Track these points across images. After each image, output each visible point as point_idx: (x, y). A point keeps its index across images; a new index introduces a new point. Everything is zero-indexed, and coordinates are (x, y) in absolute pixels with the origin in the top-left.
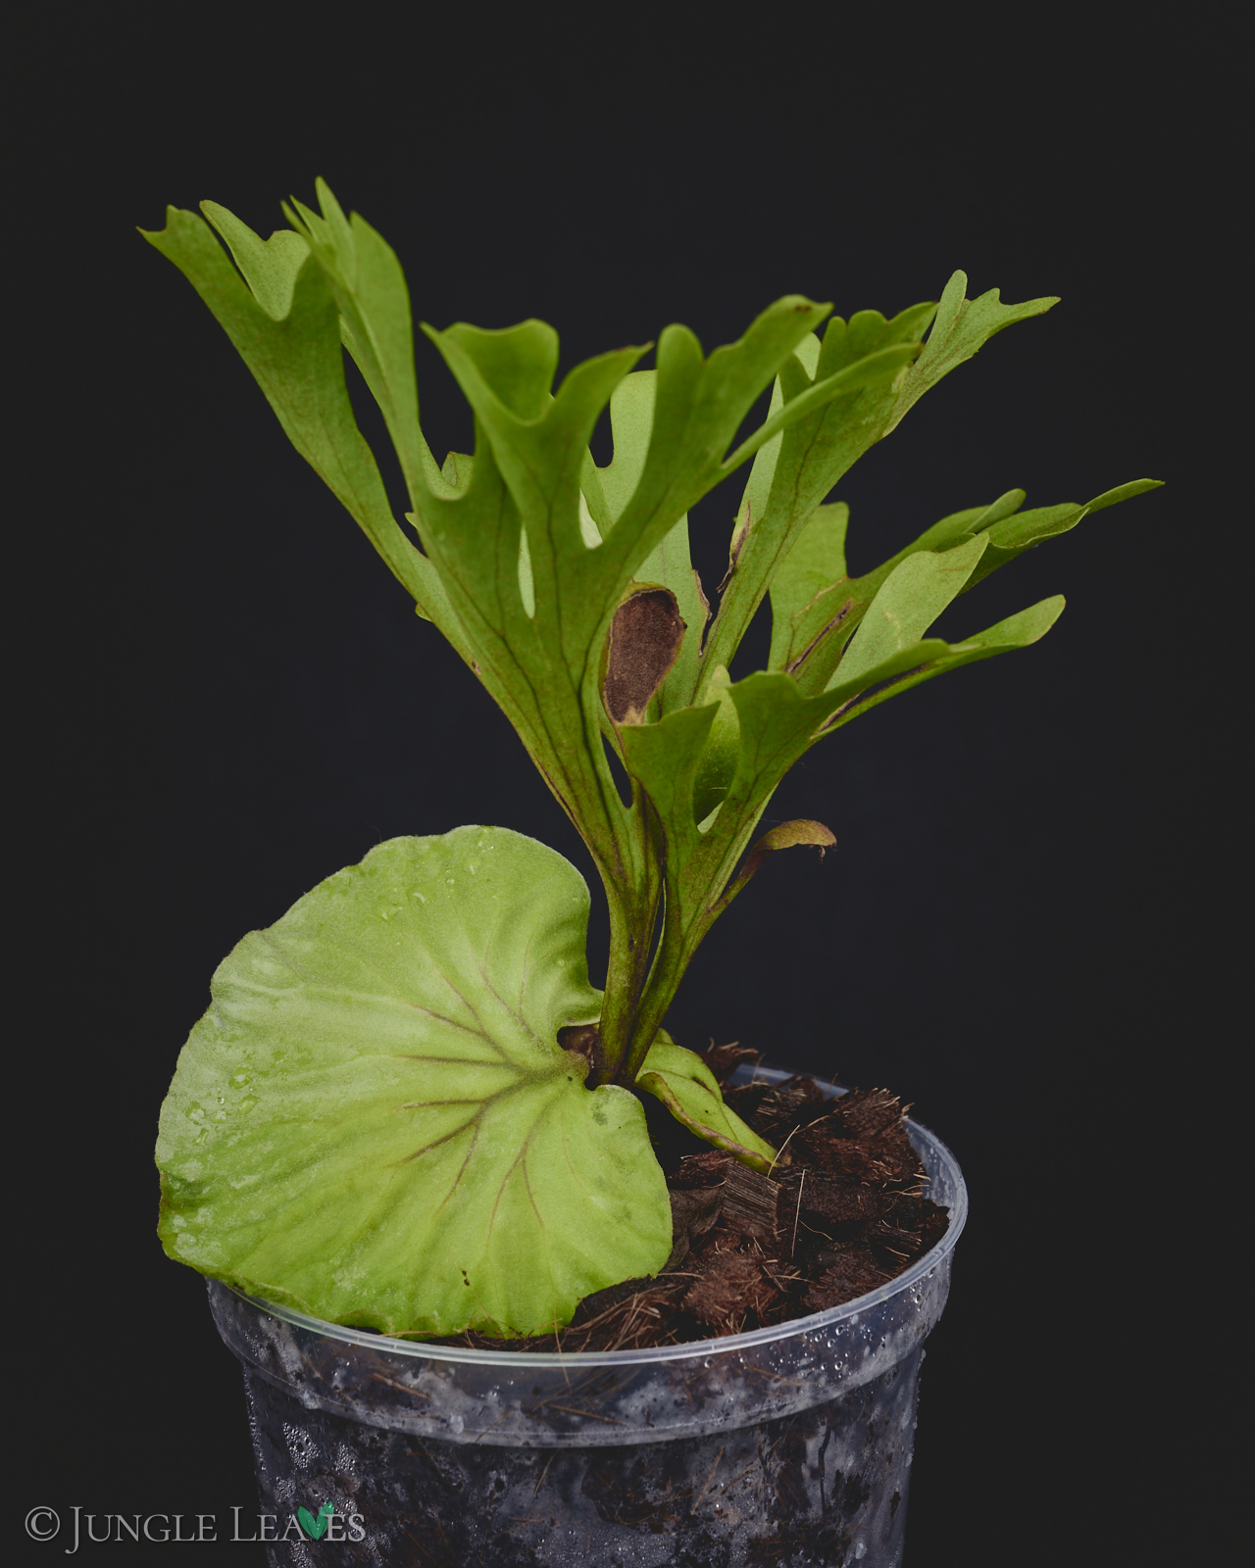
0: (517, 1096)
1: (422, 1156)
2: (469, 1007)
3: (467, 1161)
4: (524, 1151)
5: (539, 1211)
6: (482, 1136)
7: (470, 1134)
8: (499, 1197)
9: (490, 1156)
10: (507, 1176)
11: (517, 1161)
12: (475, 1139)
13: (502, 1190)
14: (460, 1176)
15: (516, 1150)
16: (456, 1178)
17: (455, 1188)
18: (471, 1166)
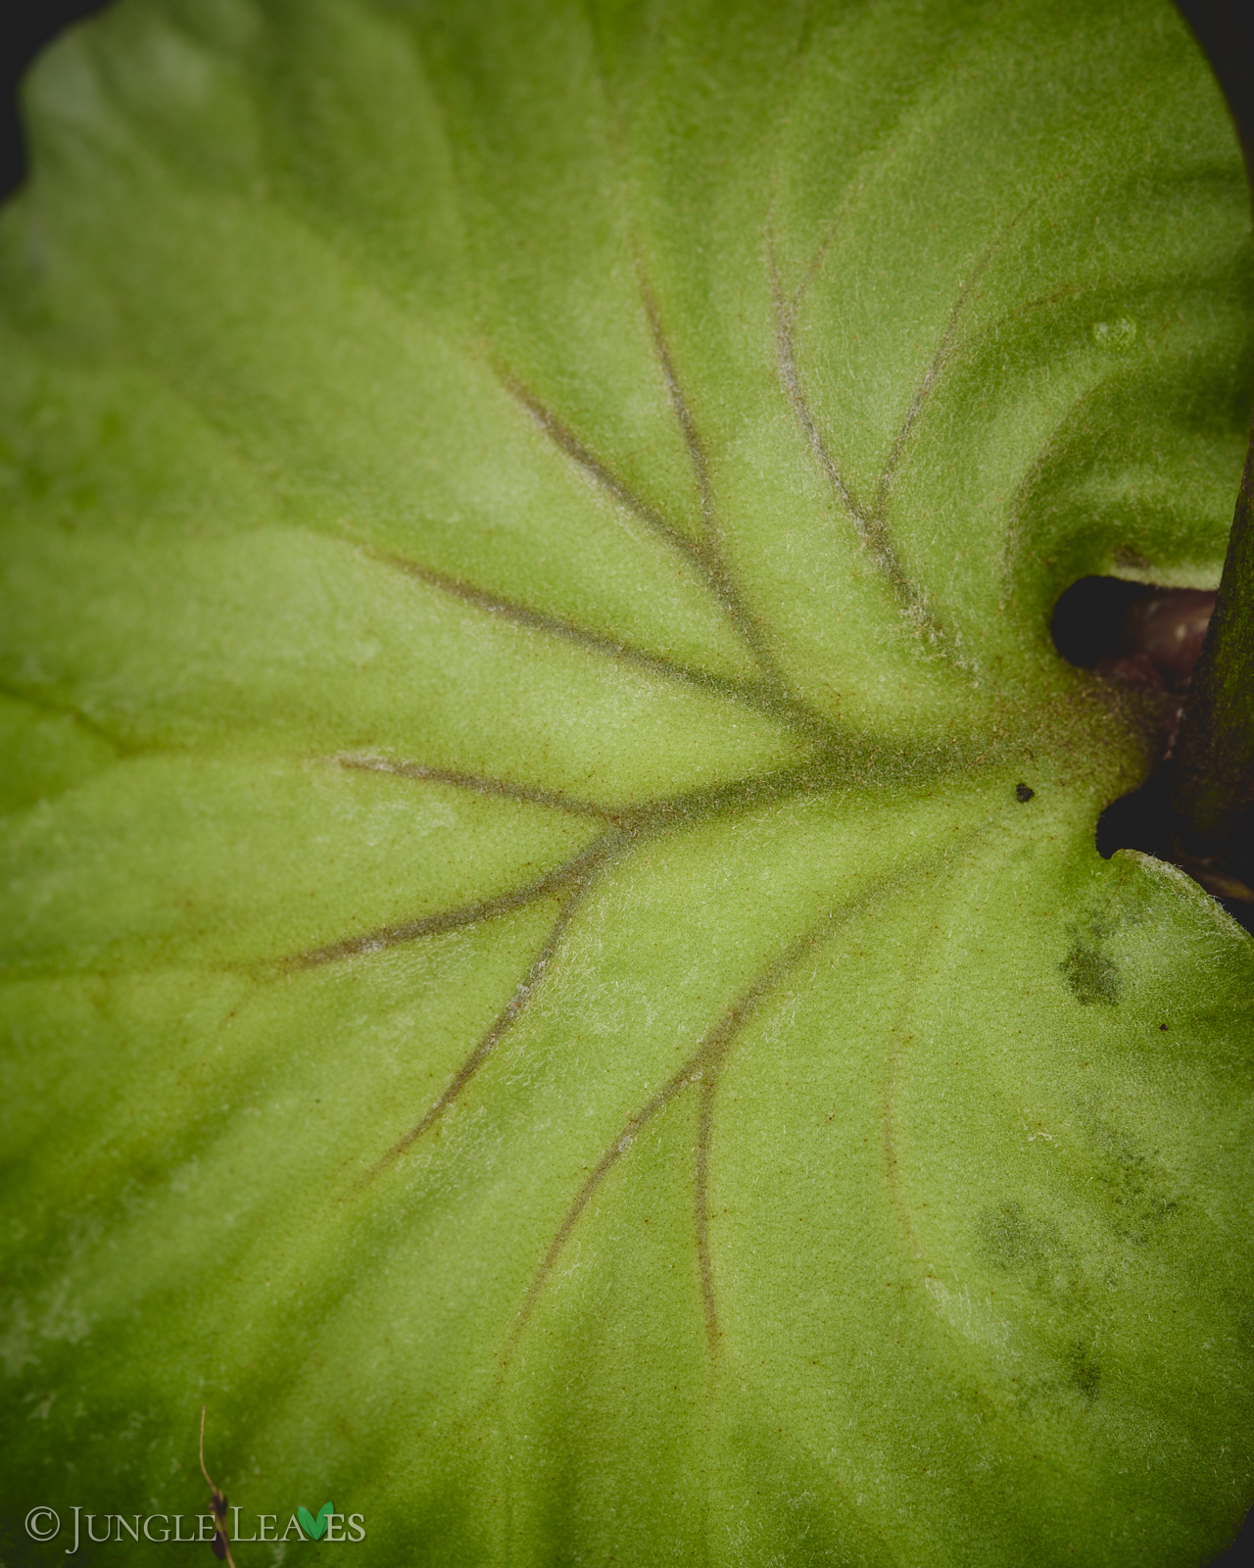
0: (760, 825)
1: (349, 965)
2: (692, 436)
3: (502, 1025)
4: (716, 1047)
5: (718, 1283)
6: (583, 946)
7: (532, 926)
8: (586, 1191)
9: (600, 1028)
10: (637, 1122)
11: (683, 1076)
12: (548, 951)
13: (604, 1167)
14: (465, 1075)
15: (690, 1031)
16: (449, 1078)
17: (437, 1113)
18: (516, 1046)
